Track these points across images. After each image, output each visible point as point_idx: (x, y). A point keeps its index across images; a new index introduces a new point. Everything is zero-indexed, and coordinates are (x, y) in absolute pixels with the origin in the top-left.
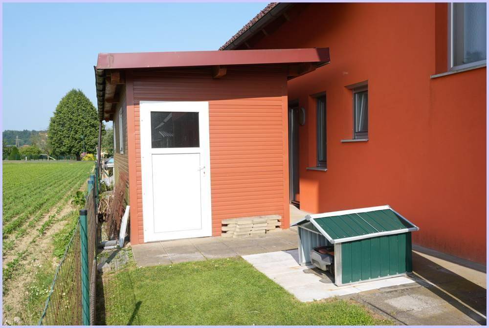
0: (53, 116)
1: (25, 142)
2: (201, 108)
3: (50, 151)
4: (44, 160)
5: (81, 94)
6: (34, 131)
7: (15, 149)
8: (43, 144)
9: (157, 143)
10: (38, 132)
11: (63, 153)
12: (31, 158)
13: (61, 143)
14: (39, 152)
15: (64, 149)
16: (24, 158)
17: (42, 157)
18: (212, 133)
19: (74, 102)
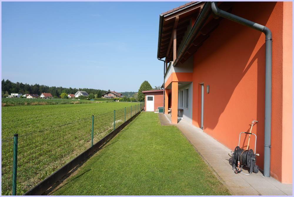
0: (139, 89)
1: (131, 96)
2: (153, 96)
3: (138, 99)
4: (136, 102)
5: (147, 82)
6: (134, 92)
7: (129, 98)
8: (136, 97)
9: (148, 100)
10: (135, 93)
11: (142, 100)
12: (133, 101)
13: (141, 97)
14: (135, 99)
15: (142, 99)
16: (131, 101)
17: (136, 101)
18: (154, 99)
19: (145, 84)
